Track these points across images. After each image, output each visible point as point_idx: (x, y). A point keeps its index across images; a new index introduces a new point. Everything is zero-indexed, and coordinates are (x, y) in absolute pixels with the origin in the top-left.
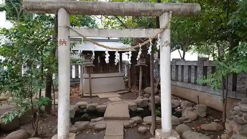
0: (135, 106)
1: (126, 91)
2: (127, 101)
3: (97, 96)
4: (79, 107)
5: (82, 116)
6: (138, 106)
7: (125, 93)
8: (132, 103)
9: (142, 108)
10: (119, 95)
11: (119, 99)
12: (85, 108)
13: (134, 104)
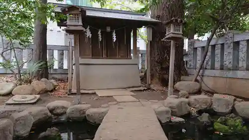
0: (167, 112)
1: (142, 88)
2: (149, 103)
3: (95, 93)
4: (51, 111)
5: (42, 134)
6: (173, 114)
7: (141, 91)
8: (160, 106)
9: (181, 117)
10: (133, 94)
11: (133, 99)
12: (62, 114)
13: (163, 108)
